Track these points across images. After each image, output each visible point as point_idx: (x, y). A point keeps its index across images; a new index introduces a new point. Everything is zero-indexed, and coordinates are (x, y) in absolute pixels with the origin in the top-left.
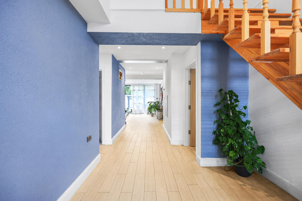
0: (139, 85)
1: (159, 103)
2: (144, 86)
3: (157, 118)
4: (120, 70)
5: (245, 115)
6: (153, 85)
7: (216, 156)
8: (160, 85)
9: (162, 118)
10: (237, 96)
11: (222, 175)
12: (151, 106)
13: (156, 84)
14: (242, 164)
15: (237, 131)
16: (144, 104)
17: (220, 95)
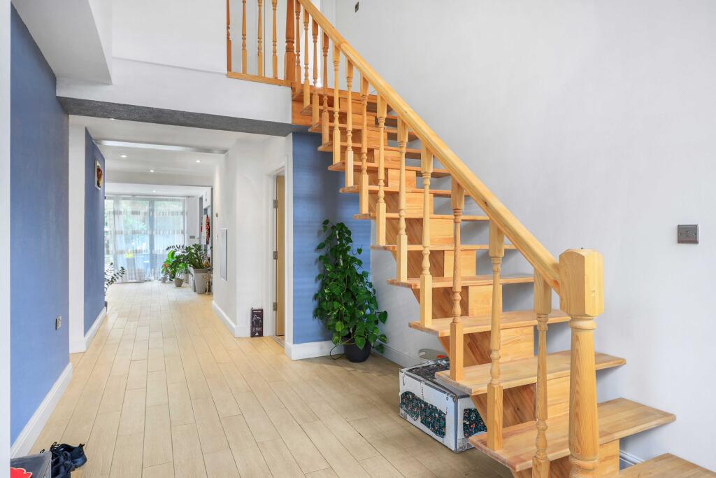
0: (134, 197)
1: (199, 248)
2: (152, 200)
3: (195, 291)
4: (98, 164)
5: (360, 263)
6: (179, 200)
7: (319, 338)
8: (201, 199)
9: (208, 290)
10: (349, 233)
11: (326, 366)
12: (177, 257)
13: (189, 197)
14: (353, 340)
15: (348, 290)
16: (151, 253)
17: (324, 231)
